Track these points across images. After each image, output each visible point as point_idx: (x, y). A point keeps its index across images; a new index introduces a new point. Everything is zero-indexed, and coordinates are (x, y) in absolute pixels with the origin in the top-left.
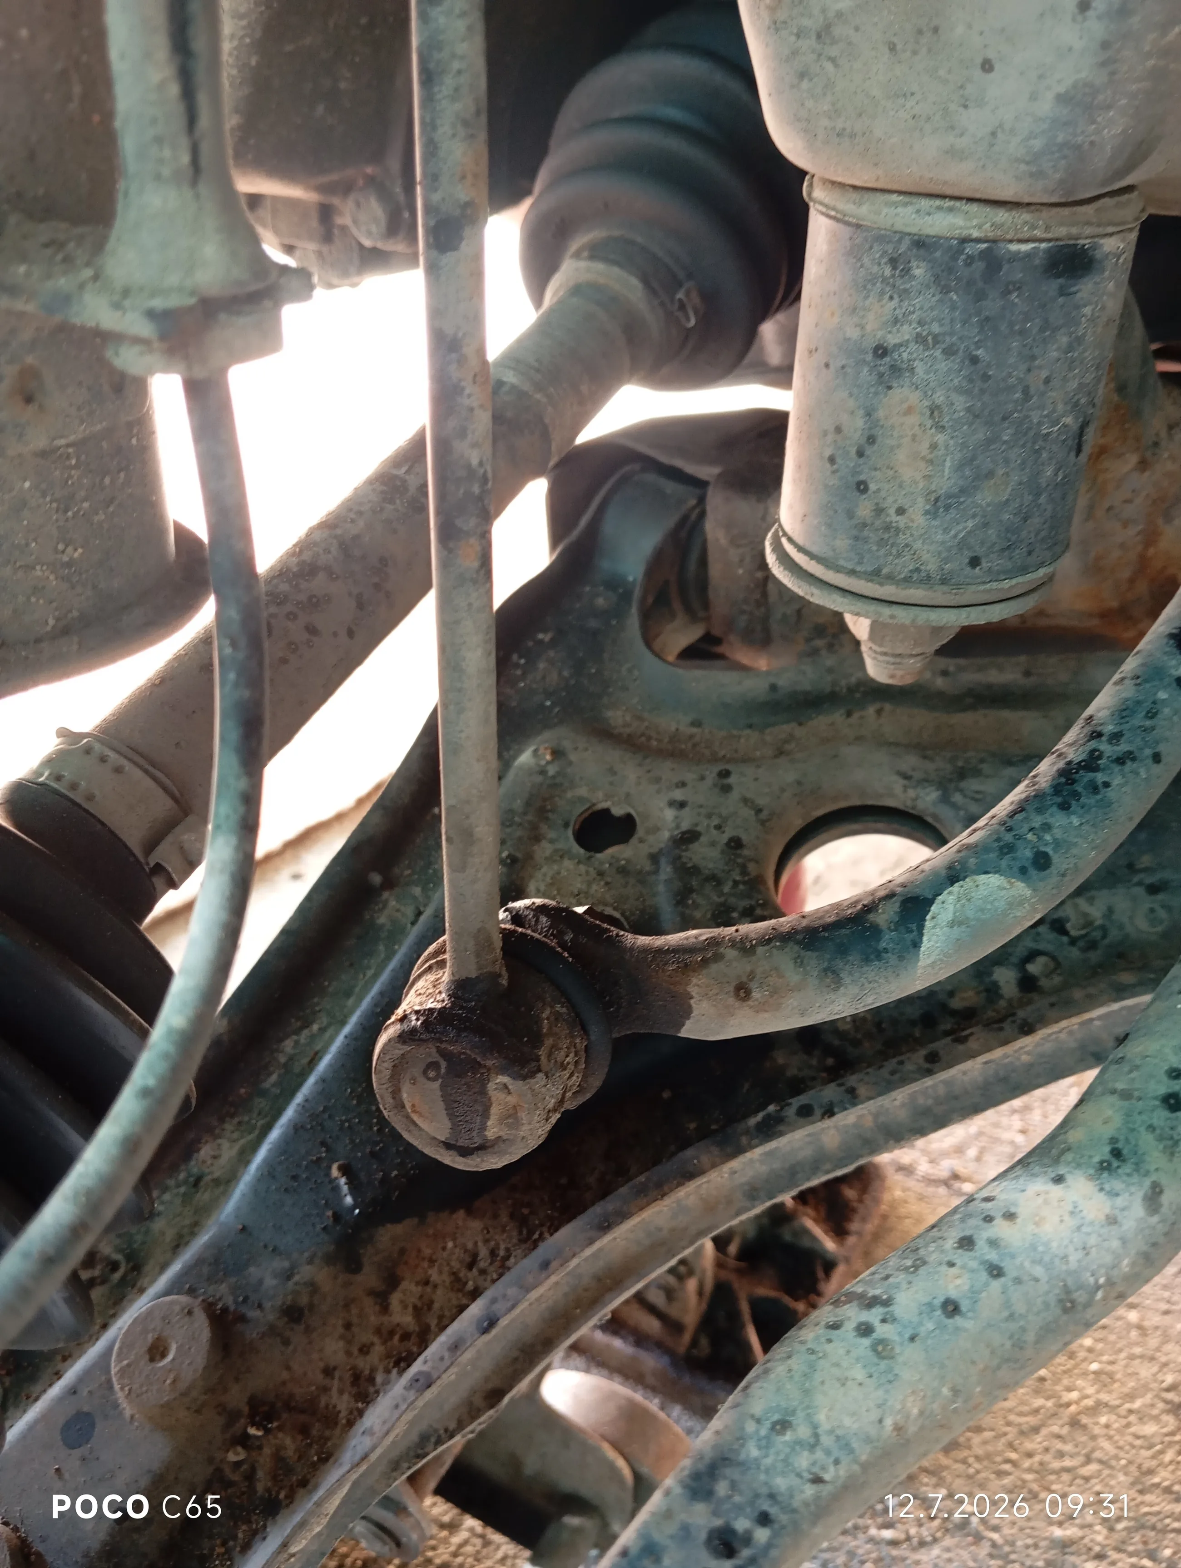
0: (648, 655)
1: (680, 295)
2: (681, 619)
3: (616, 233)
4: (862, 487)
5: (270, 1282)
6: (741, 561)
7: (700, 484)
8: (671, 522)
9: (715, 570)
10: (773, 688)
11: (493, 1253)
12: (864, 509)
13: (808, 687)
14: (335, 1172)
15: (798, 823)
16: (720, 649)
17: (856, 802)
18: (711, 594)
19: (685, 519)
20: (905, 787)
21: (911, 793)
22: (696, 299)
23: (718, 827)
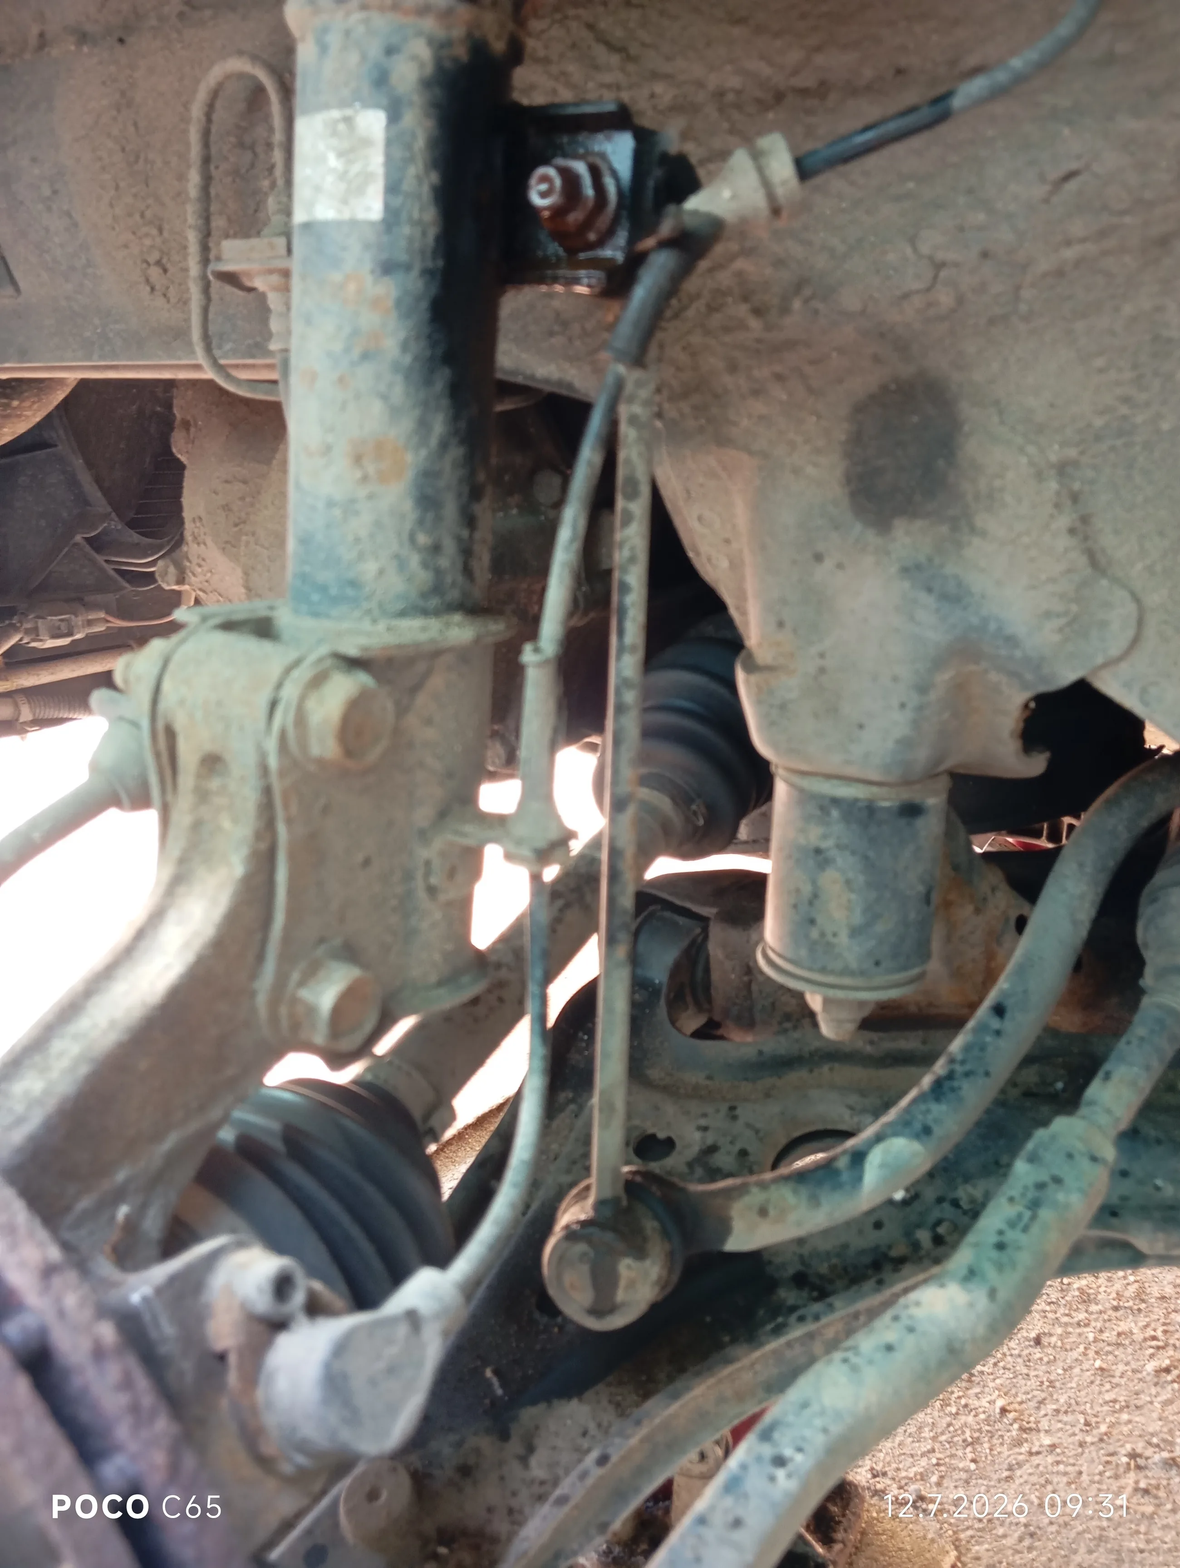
0: (674, 1031)
1: (694, 807)
2: (691, 1010)
3: (654, 770)
4: (812, 922)
5: (447, 1451)
6: (733, 969)
7: (704, 920)
8: (685, 943)
9: (715, 976)
10: (761, 1053)
11: (599, 1425)
12: (814, 934)
13: (783, 1052)
14: (489, 1373)
15: (783, 1141)
16: (720, 1032)
17: (820, 1127)
18: (713, 992)
19: (693, 943)
20: (851, 1117)
21: (856, 1119)
22: (703, 810)
23: (732, 1143)
